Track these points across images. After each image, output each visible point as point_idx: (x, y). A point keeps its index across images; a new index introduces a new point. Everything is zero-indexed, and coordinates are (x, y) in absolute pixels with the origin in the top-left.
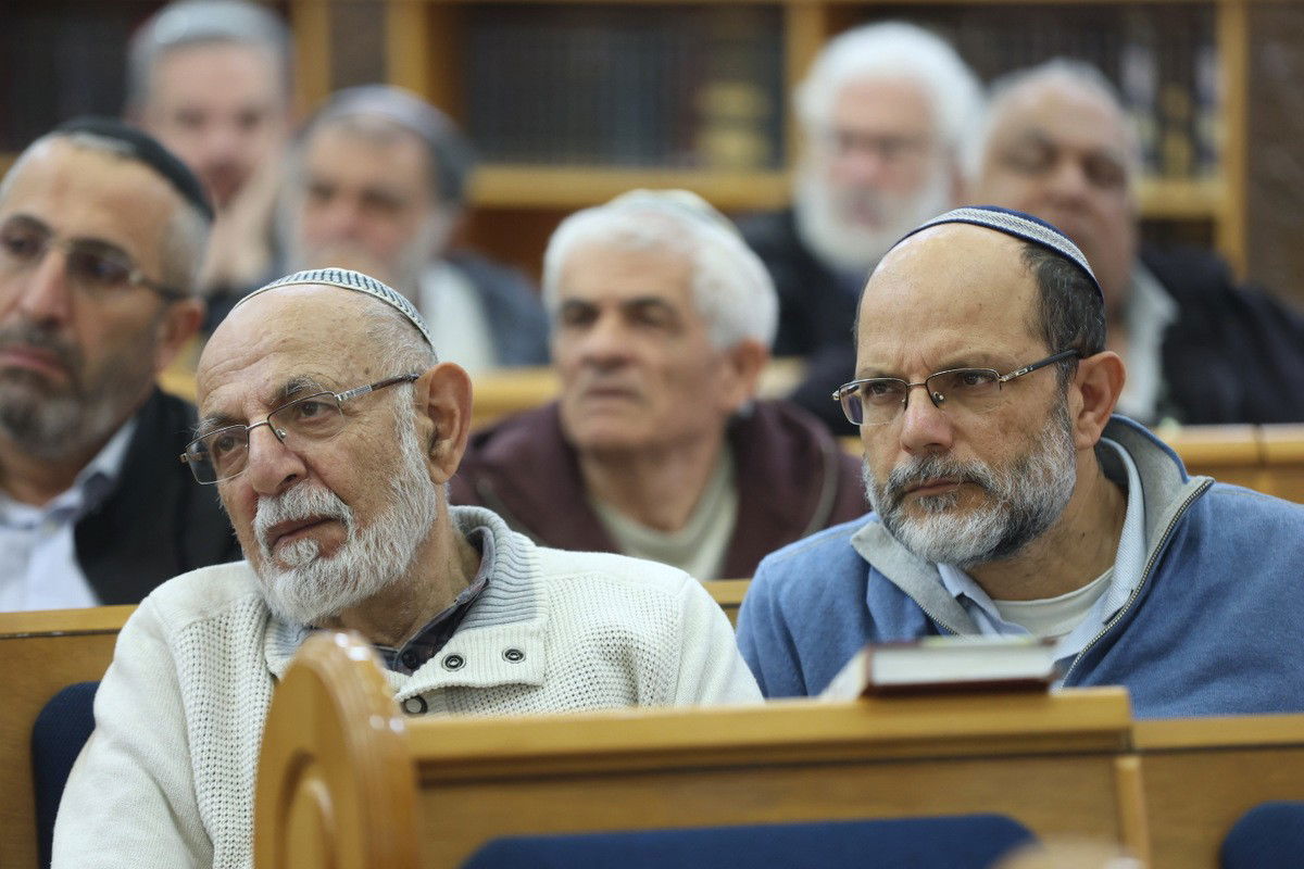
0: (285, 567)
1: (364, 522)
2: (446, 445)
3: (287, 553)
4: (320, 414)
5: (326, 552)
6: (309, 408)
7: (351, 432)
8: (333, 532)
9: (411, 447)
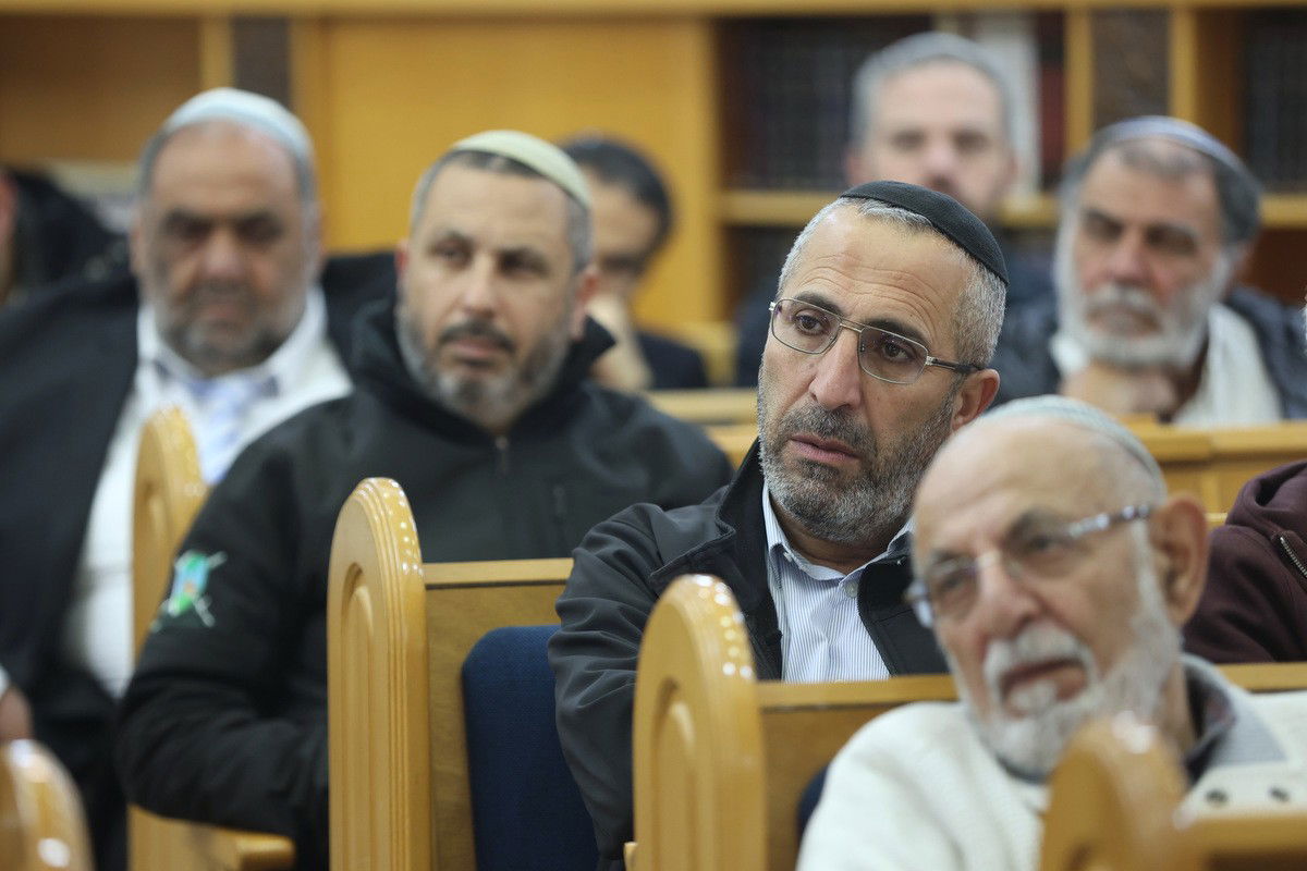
0: (1018, 714)
1: (1106, 663)
2: (1183, 584)
3: (1023, 697)
4: (1053, 550)
5: (1066, 693)
6: (1040, 543)
7: (1087, 569)
8: (1070, 675)
9: (1148, 585)
